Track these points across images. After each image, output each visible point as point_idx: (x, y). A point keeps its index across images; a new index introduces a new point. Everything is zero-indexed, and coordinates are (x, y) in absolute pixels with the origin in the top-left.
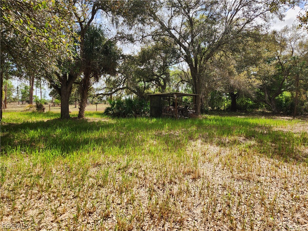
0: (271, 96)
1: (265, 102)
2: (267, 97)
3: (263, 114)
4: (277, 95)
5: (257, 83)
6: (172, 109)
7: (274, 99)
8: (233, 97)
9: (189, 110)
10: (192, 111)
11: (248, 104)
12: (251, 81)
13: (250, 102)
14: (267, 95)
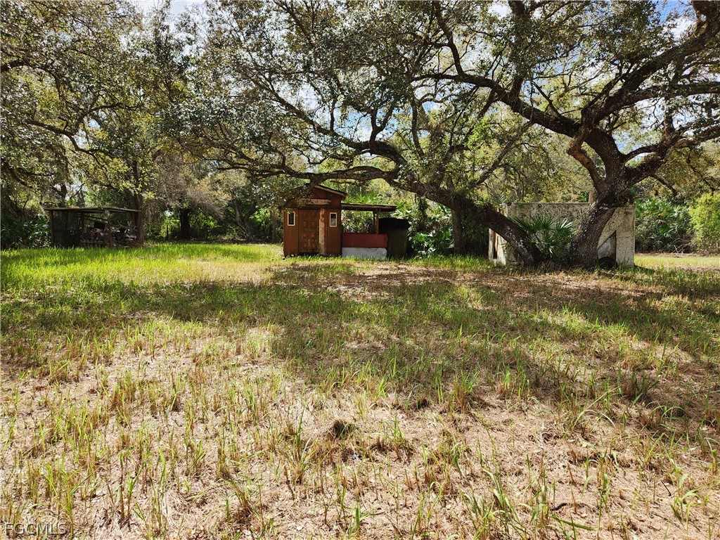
0: (244, 215)
1: (236, 223)
2: (239, 215)
3: (234, 241)
4: (252, 213)
5: (225, 198)
6: (102, 234)
7: (248, 219)
8: (184, 215)
9: (127, 236)
10: (132, 236)
11: (208, 226)
12: (217, 194)
13: (212, 223)
14: (238, 213)
